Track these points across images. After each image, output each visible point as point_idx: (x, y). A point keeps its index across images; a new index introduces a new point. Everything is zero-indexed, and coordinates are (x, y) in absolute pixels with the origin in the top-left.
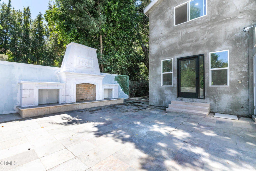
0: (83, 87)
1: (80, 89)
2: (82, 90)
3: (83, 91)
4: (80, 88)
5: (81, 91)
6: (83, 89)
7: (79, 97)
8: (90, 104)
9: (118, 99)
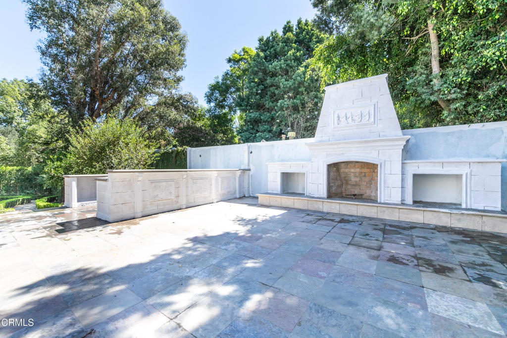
0: (358, 170)
1: (352, 174)
2: (357, 174)
3: (361, 178)
4: (352, 170)
5: (356, 177)
6: (360, 172)
7: (353, 190)
8: (349, 207)
9: (478, 213)
